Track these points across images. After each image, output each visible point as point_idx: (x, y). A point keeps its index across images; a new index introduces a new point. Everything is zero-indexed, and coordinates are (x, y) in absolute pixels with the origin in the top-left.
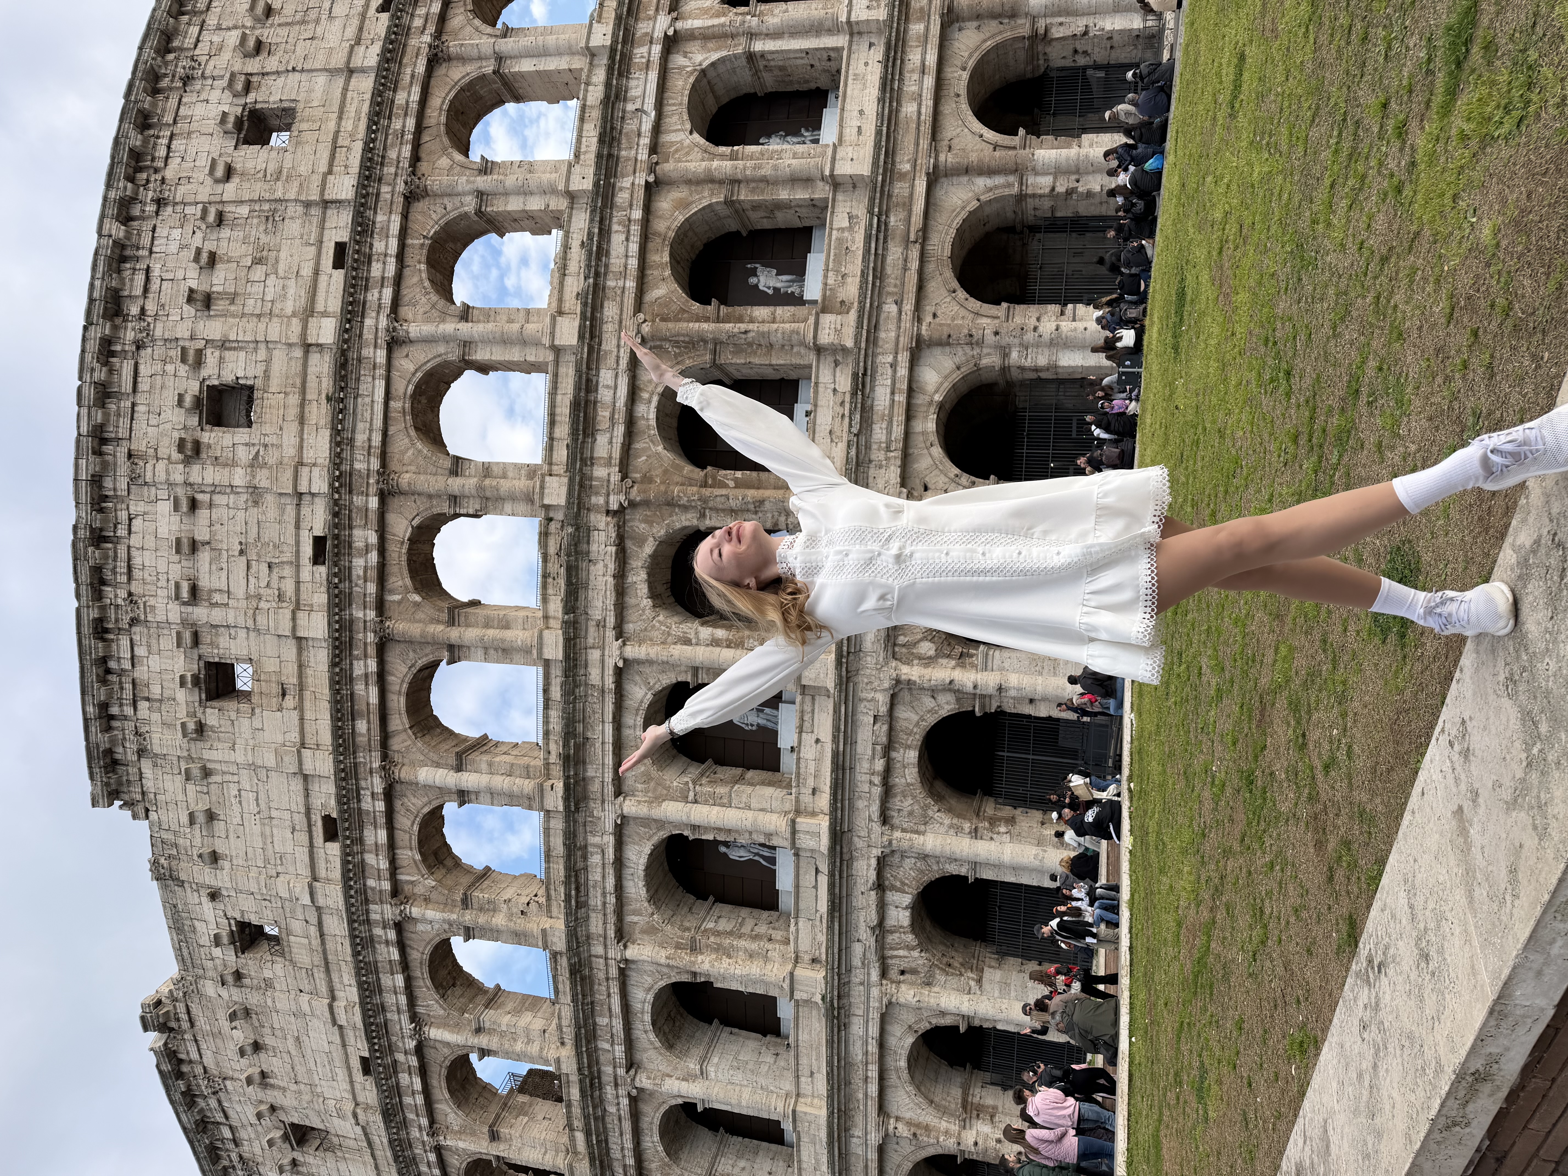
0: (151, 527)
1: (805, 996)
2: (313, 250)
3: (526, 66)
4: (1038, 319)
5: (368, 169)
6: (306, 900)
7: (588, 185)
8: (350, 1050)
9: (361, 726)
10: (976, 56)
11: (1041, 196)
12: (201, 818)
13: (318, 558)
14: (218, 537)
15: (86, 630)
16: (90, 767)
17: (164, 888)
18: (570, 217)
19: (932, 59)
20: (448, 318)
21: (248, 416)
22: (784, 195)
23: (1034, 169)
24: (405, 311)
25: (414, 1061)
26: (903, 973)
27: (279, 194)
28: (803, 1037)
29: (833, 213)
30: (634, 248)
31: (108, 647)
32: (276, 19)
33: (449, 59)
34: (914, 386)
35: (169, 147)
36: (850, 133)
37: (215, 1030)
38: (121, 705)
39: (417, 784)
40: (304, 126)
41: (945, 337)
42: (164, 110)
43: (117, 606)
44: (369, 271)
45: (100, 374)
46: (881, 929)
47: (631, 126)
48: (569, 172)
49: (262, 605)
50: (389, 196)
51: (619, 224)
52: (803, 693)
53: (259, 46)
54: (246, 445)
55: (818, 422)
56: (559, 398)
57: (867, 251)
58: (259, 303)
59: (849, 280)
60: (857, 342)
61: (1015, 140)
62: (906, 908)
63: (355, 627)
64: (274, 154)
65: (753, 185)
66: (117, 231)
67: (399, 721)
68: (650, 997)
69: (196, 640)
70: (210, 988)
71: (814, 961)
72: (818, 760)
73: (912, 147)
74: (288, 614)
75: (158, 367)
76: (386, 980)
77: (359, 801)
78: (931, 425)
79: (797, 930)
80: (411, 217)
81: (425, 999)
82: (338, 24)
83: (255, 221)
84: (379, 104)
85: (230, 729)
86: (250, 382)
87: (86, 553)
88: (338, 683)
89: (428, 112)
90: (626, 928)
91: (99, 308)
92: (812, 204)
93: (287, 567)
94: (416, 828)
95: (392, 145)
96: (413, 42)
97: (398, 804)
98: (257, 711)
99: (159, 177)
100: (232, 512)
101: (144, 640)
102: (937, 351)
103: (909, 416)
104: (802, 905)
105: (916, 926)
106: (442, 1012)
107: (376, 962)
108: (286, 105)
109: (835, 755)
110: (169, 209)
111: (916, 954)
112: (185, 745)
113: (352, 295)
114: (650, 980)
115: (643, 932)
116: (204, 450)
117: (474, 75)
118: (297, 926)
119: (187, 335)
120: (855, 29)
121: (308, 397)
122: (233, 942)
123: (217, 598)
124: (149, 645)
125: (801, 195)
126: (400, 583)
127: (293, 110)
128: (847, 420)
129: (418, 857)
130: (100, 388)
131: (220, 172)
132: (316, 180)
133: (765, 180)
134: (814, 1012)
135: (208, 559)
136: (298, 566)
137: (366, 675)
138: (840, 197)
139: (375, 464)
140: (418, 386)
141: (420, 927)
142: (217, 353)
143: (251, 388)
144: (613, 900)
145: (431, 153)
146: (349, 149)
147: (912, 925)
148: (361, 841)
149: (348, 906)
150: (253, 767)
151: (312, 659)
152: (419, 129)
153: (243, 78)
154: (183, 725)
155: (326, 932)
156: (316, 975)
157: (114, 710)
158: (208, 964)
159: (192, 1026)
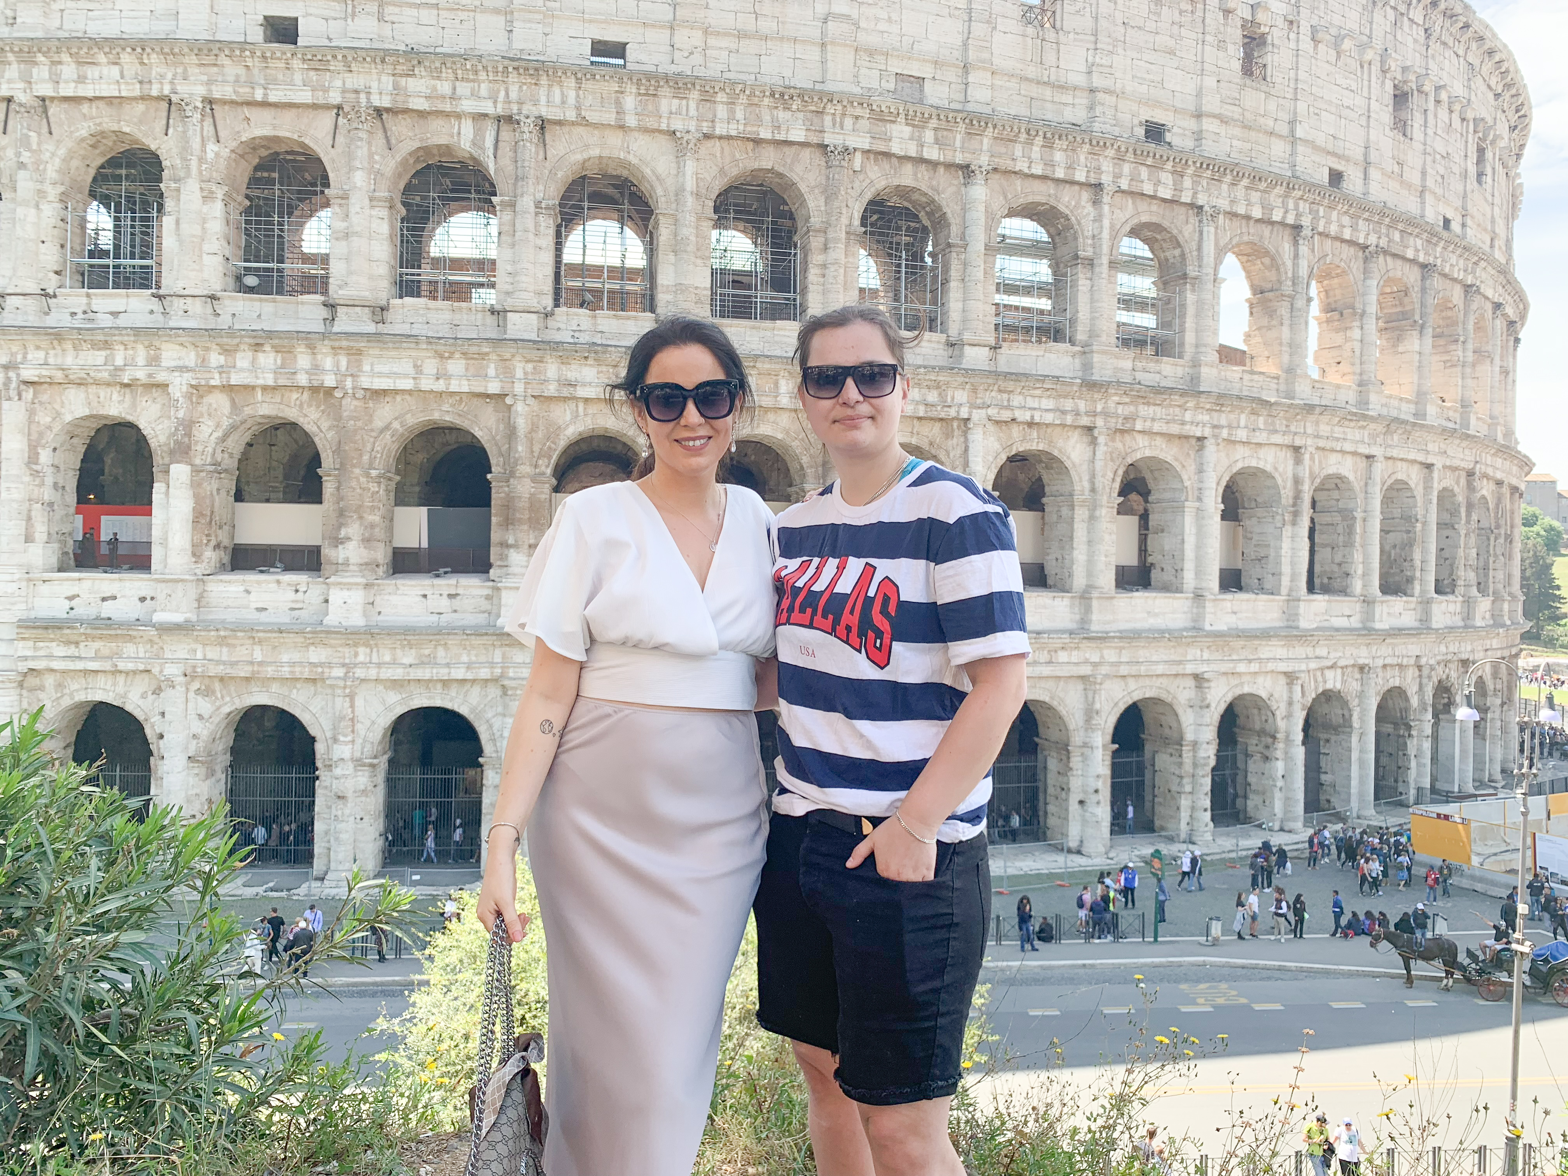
8: (1171, 115)
9: (1397, 236)
13: (1445, 220)
14: (1452, 135)
25: (1186, 198)
26: (1301, 687)
39: (1367, 275)
62: (1333, 685)
63: (1433, 247)
67: (1391, 267)
68: (1269, 468)
69: (1419, 91)
74: (1433, 187)
76: (1255, 196)
77: (1364, 219)
81: (1230, 229)
85: (1385, 101)
86: (1484, 185)
93: (1443, 192)
94: (1343, 265)
97: (1352, 250)
98: (1392, 134)
100: (1459, 152)
101: (1419, 37)
111: (1313, 695)
112: (1378, 50)
114: (1281, 469)
118: (1272, 105)
122: (1253, 21)
124: (1417, 40)
126: (1440, 288)
129: (1328, 261)
135: (1446, 121)
136: (1444, 202)
137: (1418, 250)
141: (1286, 247)
142: (1492, 162)
147: (1326, 691)
150: (1369, 116)
151: (1412, 198)
155: (1273, 139)
156: (1235, 108)
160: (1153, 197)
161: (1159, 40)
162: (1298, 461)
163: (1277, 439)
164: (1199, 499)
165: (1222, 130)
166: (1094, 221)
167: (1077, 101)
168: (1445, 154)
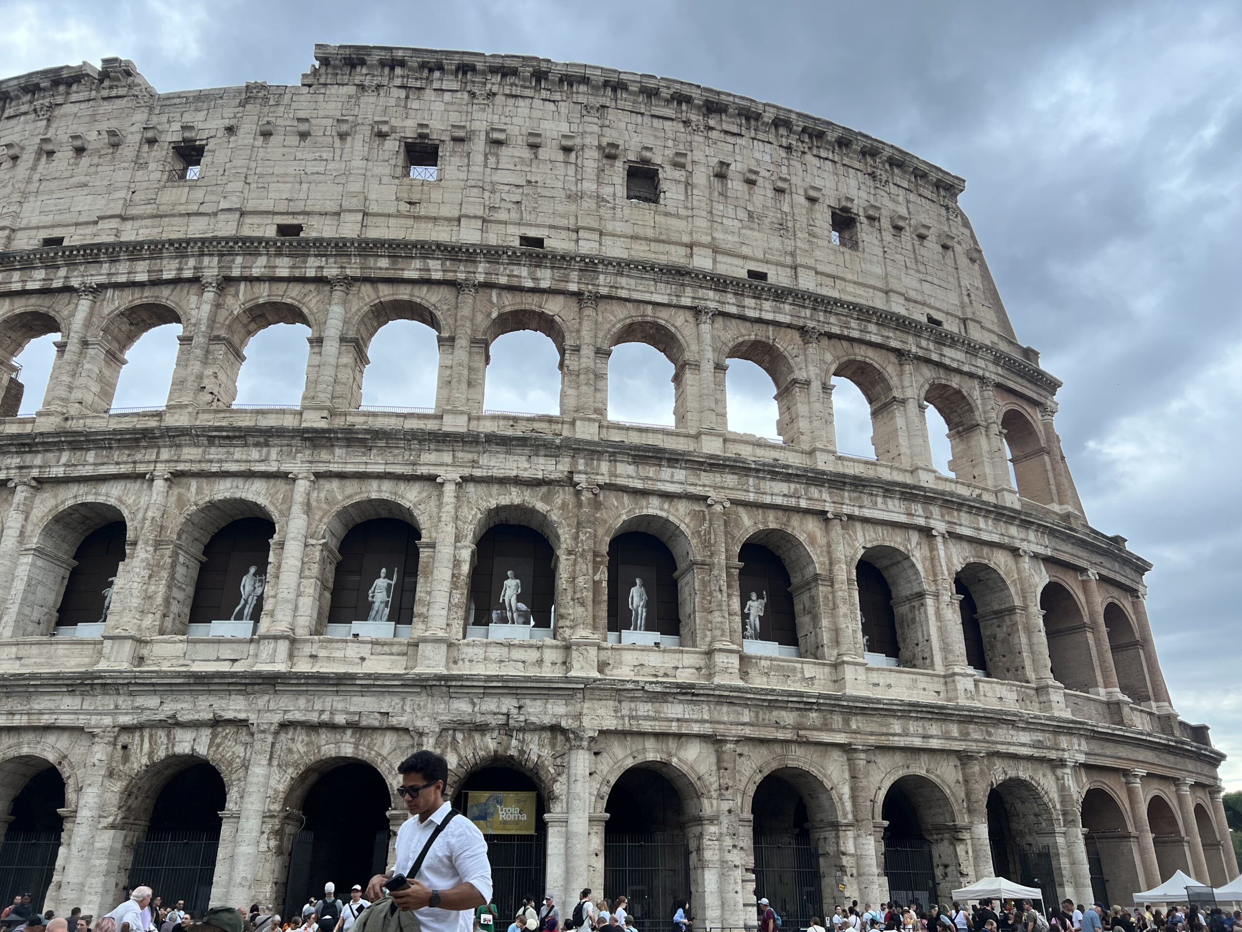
0: (549, 116)
1: (106, 651)
2: (761, 256)
3: (900, 422)
4: (742, 848)
5: (822, 301)
6: (224, 205)
7: (821, 466)
8: (72, 229)
9: (384, 263)
10: (938, 781)
11: (838, 844)
12: (303, 127)
13: (526, 240)
14: (541, 165)
15: (466, 59)
16: (350, 47)
17: (238, 91)
18: (796, 451)
19: (934, 744)
20: (716, 354)
21: (635, 197)
22: (825, 622)
23: (859, 836)
24: (720, 321)
25: (57, 284)
26: (125, 747)
27: (799, 235)
28: (61, 650)
29: (815, 663)
30: (779, 501)
31: (451, 72)
32: (917, 243)
33: (901, 365)
34: (683, 739)
35: (826, 159)
36: (875, 677)
37: (98, 117)
38: (403, 77)
39: (330, 304)
40: (847, 257)
41: (725, 765)
42: (851, 158)
43: (485, 84)
44: (748, 297)
45: (665, 93)
46: (173, 724)
47: (866, 500)
48: (829, 452)
49: (487, 194)
50: (803, 315)
51: (796, 490)
52: (409, 644)
53: (898, 229)
54: (614, 194)
55: (651, 654)
56: (660, 436)
57: (790, 694)
58: (720, 214)
59: (765, 679)
60: (719, 687)
61: (879, 819)
62: (193, 749)
63: (469, 264)
64: (827, 233)
65: (830, 597)
66: (768, 117)
67: (386, 293)
68: (112, 501)
69: (456, 140)
70: (140, 117)
71: (142, 659)
72: (345, 660)
73: (868, 729)
74: (480, 213)
75: (670, 135)
76: (142, 266)
77: (316, 256)
78: (652, 755)
79: (175, 642)
80: (789, 330)
81: (120, 298)
82: (917, 285)
83: (779, 216)
84: (868, 311)
85: (381, 158)
86: (662, 201)
87: (528, 66)
88: (423, 247)
89: (864, 347)
90: (184, 480)
91: (713, 98)
92: (819, 646)
93: (518, 215)
94: (289, 301)
95: (839, 320)
96: (911, 339)
97: (311, 287)
98: (397, 181)
99: (806, 150)
100: (562, 178)
101: (457, 100)
102: (713, 759)
103: (658, 736)
104: (199, 646)
105: (173, 759)
106: (106, 312)
107: (161, 258)
108: (861, 244)
109: (352, 677)
110: (784, 155)
111: (145, 760)
112: (367, 122)
113: (731, 282)
114: (130, 501)
115: (180, 496)
116: (610, 162)
117: (891, 383)
118: (199, 194)
119: (696, 159)
120: (948, 680)
121: (652, 244)
122: (184, 140)
123: (492, 160)
124: (452, 103)
125: (826, 637)
126: (507, 303)
127: (857, 250)
128: (654, 680)
129: (261, 301)
130: (654, 92)
131: (813, 193)
132: (811, 262)
133: (835, 607)
134: (87, 660)
135: (523, 156)
136: (519, 224)
137: (429, 270)
138: (827, 670)
139: (604, 291)
140: (664, 328)
141: (193, 299)
142: (683, 179)
143: (656, 201)
144: (214, 470)
145: (835, 348)
146: (834, 287)
147: (174, 756)
148: (279, 254)
149: (218, 240)
150: (347, 173)
151: (440, 228)
152: (851, 340)
153: (877, 215)
154: (386, 122)
155: (192, 218)
156: (149, 206)
157: (398, 71)
158: (164, 118)
159: (104, 99)
160: (24, 293)
161: (72, 181)
163: (111, 469)
165: (129, 225)
168: (524, 183)
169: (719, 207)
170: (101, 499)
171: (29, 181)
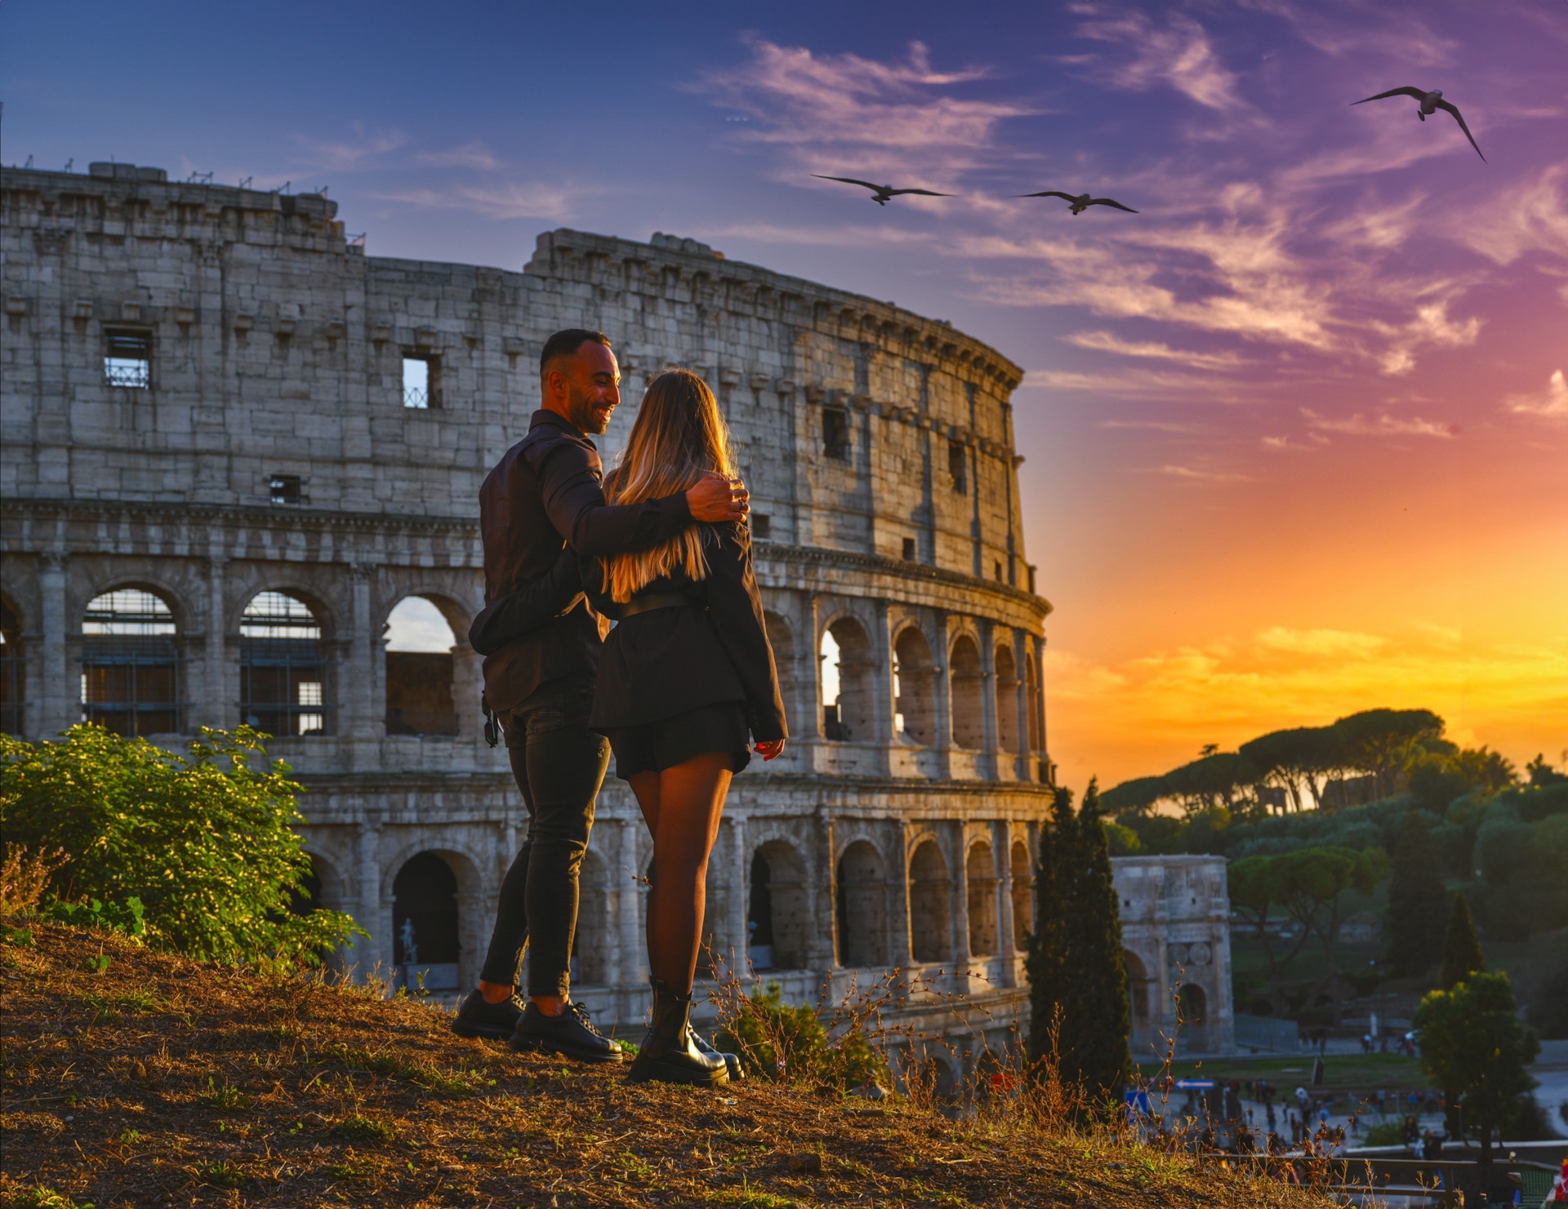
0: (765, 346)
2: (909, 518)
8: (307, 466)
14: (762, 415)
21: (831, 454)
25: (326, 556)
33: (986, 634)
38: (639, 280)
40: (957, 504)
43: (712, 296)
50: (940, 594)
58: (886, 467)
64: (946, 477)
66: (923, 334)
68: (460, 848)
76: (423, 544)
81: (396, 581)
86: (848, 457)
89: (968, 619)
91: (889, 315)
95: (960, 595)
100: (778, 433)
101: (687, 317)
106: (384, 599)
107: (444, 538)
114: (478, 848)
116: (813, 405)
117: (980, 655)
118: (451, 436)
122: (418, 346)
124: (683, 322)
127: (962, 491)
130: (849, 311)
135: (748, 403)
139: (821, 587)
140: (855, 622)
142: (862, 426)
143: (842, 455)
145: (952, 624)
152: (964, 614)
155: (454, 473)
156: (398, 447)
157: (635, 271)
158: (384, 304)
159: (295, 250)
160: (282, 562)
161: (287, 385)
162: (502, 838)
163: (464, 816)
164: (359, 894)
165: (380, 473)
166: (204, 596)
167: (180, 465)
168: (749, 441)
169: (885, 458)
170: (448, 846)
171: (224, 375)
